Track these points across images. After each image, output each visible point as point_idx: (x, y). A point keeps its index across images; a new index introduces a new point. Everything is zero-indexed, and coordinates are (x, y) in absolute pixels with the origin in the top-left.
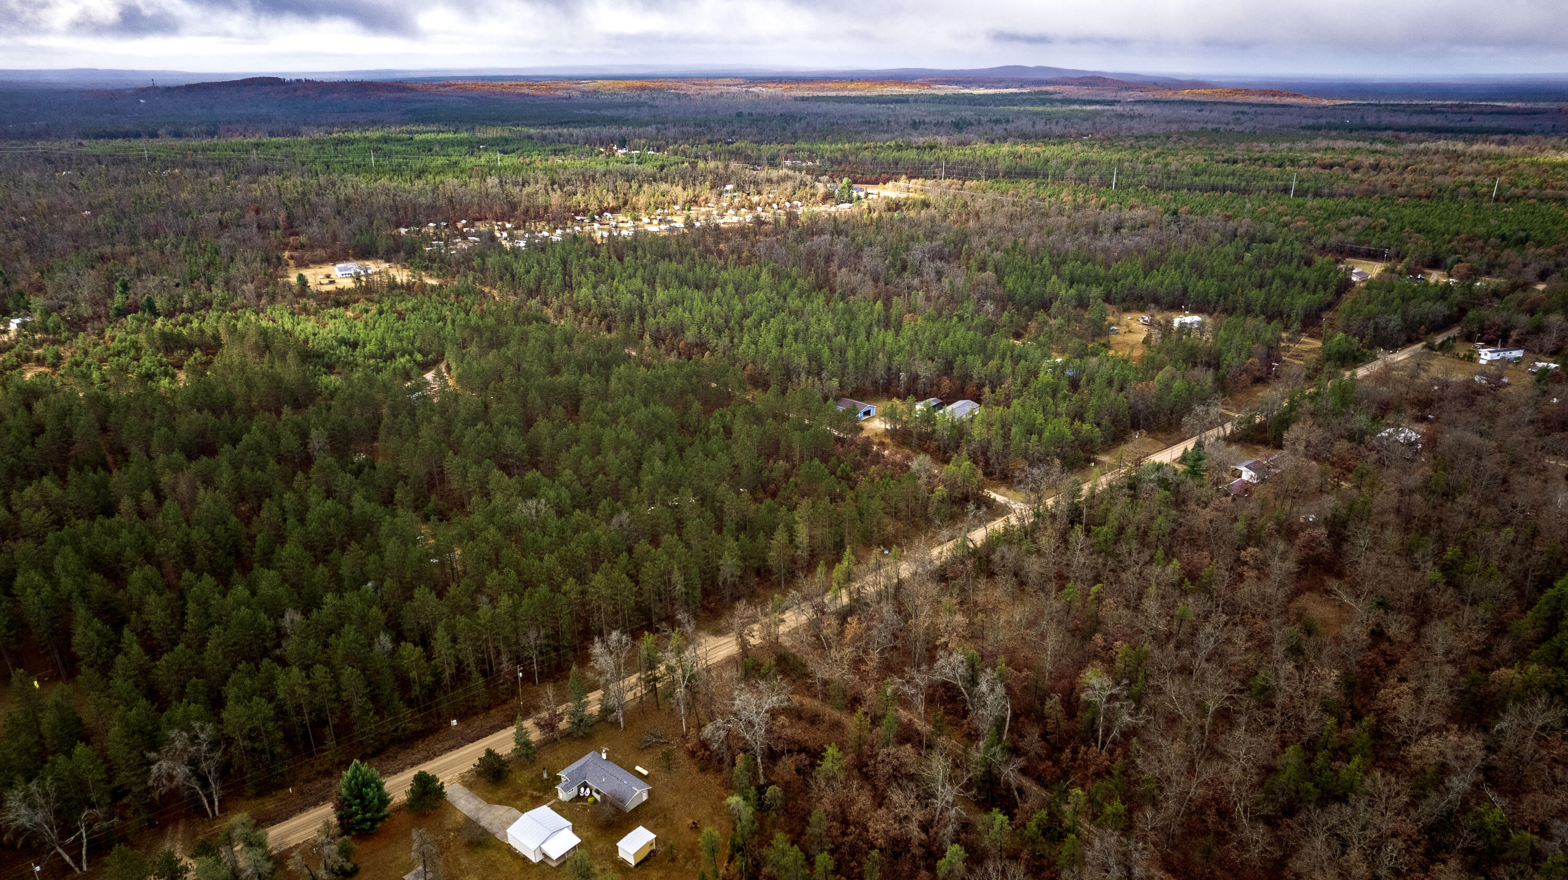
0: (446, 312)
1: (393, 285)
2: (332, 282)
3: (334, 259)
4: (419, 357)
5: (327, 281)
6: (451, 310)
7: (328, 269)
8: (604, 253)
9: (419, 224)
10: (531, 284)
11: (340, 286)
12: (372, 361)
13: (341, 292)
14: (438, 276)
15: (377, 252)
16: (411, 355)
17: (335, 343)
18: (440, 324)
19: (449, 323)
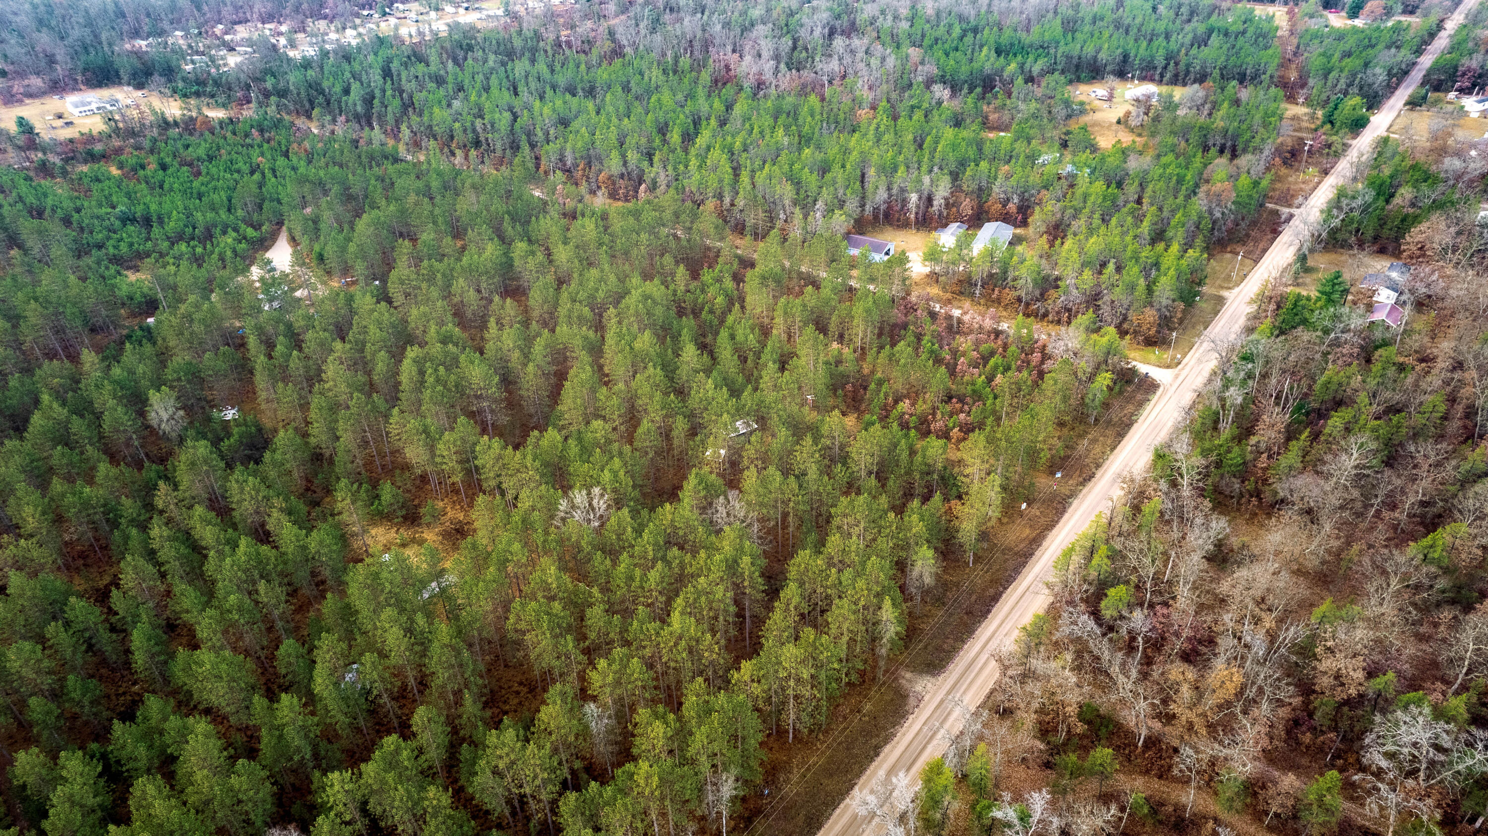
0: (258, 160)
1: (165, 124)
2: (69, 124)
3: (57, 87)
4: (250, 232)
5: (60, 123)
6: (262, 154)
7: (54, 103)
8: (433, 59)
9: (161, 33)
10: (359, 109)
11: (85, 130)
12: (183, 247)
13: (89, 139)
14: (224, 106)
15: (118, 75)
16: (236, 230)
17: (118, 223)
18: (257, 176)
19: (268, 174)
